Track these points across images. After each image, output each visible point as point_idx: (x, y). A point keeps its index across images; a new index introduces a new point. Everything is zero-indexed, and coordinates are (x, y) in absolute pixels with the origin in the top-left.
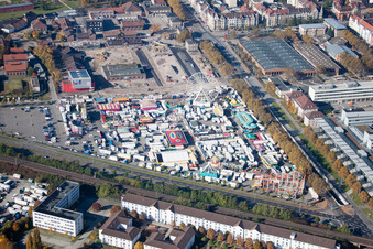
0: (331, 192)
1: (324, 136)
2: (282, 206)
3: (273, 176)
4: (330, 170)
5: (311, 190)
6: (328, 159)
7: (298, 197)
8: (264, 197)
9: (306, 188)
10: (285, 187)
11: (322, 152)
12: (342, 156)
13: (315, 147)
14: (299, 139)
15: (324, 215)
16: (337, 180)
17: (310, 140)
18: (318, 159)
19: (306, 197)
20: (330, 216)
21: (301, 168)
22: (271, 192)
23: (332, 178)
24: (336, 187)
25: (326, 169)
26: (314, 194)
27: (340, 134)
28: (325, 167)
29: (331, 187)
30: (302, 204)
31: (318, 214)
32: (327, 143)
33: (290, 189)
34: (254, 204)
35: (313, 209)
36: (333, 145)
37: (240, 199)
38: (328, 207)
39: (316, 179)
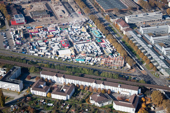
0: (137, 64)
1: (133, 39)
2: (114, 72)
3: (110, 59)
4: (136, 55)
5: (127, 64)
6: (135, 50)
7: (121, 68)
8: (106, 69)
9: (125, 63)
10: (115, 64)
11: (132, 47)
12: (141, 48)
13: (129, 44)
14: (121, 41)
15: (133, 75)
16: (139, 59)
17: (126, 41)
18: (130, 49)
19: (125, 68)
20: (136, 76)
21: (122, 55)
22: (109, 66)
23: (137, 58)
24: (138, 62)
25: (134, 54)
26: (128, 66)
27: (140, 38)
28: (133, 53)
29: (137, 62)
30: (123, 71)
31: (131, 75)
32: (134, 42)
33: (118, 64)
34: (101, 72)
35: (128, 73)
36: (137, 43)
37: (95, 70)
38: (135, 72)
39: (129, 59)
